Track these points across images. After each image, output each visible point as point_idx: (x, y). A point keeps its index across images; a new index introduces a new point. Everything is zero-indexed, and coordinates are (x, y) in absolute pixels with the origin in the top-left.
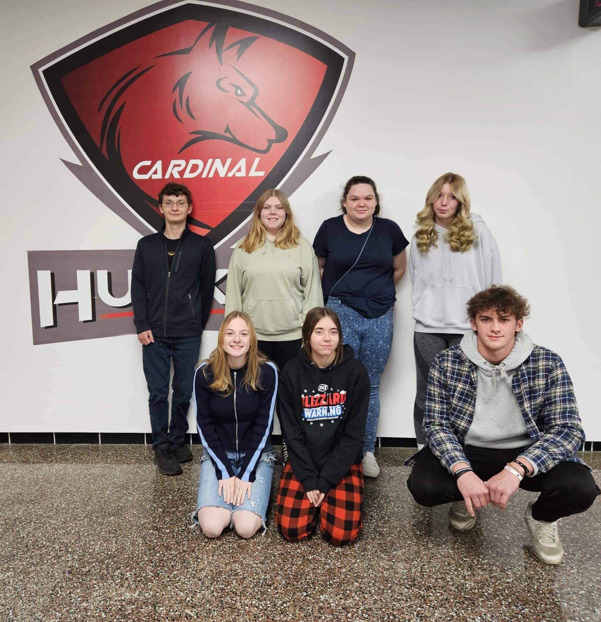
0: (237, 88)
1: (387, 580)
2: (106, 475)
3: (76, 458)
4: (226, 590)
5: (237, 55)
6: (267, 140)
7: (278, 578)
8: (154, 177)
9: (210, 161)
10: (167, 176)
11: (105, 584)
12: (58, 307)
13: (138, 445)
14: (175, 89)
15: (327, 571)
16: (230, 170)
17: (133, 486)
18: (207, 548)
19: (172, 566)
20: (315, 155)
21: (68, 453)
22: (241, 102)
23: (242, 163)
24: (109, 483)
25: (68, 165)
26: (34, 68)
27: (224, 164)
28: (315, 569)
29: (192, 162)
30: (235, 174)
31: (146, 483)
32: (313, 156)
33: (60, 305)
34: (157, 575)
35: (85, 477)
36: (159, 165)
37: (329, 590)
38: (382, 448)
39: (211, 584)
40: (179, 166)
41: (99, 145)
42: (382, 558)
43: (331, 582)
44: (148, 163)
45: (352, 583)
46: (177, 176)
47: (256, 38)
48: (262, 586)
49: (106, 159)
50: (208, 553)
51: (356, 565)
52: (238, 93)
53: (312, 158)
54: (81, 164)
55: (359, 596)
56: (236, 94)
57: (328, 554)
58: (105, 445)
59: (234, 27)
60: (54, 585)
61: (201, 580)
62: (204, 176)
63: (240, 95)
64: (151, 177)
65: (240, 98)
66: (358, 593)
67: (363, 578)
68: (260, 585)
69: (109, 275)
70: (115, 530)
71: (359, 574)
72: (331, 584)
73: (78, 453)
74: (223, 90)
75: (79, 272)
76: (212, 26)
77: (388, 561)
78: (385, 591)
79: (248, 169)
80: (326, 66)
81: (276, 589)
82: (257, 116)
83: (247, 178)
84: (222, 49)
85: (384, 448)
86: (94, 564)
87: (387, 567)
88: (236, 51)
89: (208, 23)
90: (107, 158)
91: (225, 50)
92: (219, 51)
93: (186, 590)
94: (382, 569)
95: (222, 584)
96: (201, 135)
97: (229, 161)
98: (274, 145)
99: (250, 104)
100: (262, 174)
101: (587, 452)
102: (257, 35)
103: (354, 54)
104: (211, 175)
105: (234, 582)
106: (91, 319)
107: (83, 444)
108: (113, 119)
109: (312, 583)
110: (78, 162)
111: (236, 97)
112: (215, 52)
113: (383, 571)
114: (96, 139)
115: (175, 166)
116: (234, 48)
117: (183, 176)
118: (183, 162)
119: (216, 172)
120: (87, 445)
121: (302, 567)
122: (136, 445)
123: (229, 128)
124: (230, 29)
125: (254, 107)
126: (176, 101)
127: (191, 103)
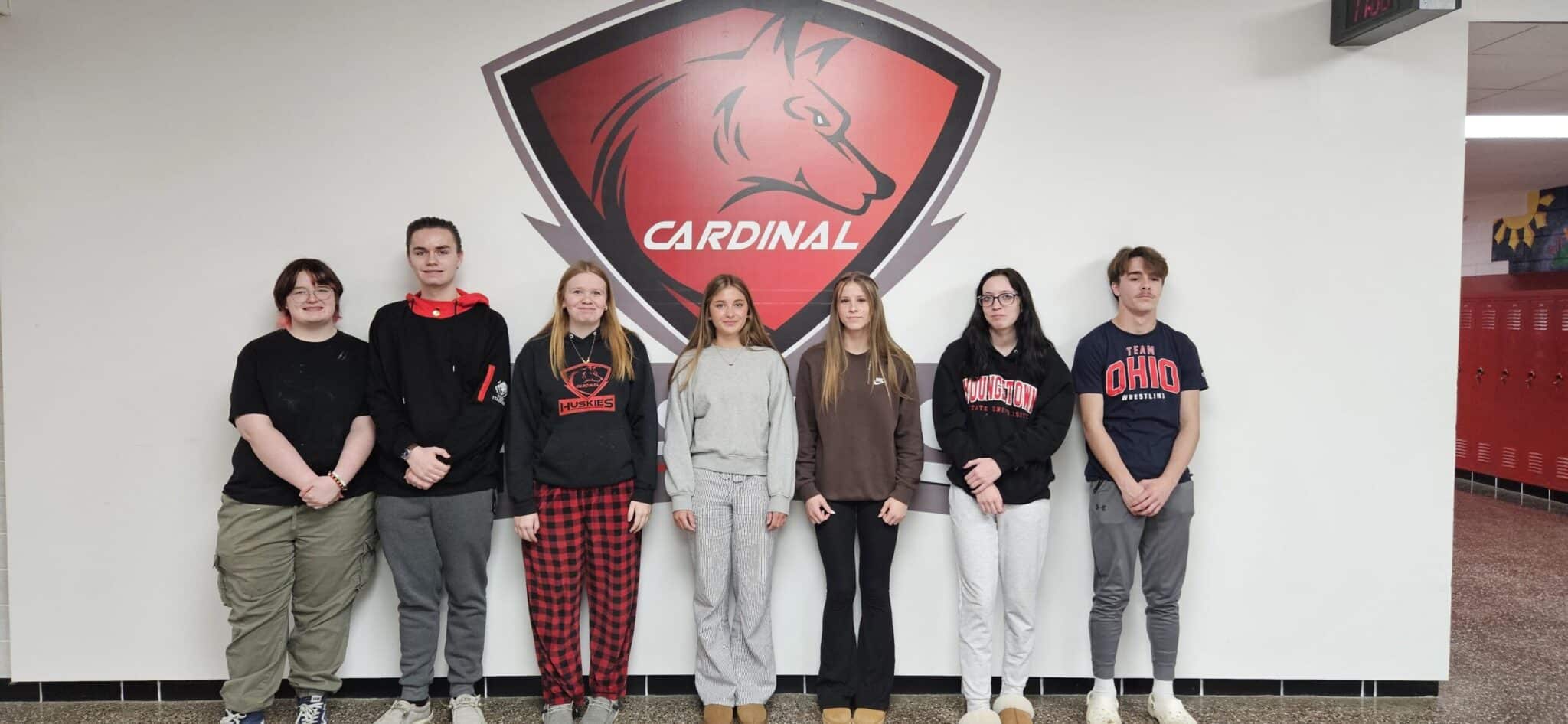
0: (817, 113)
5: (819, 64)
6: (864, 194)
8: (679, 247)
10: (701, 246)
14: (717, 111)
16: (802, 239)
22: (823, 135)
25: (537, 224)
26: (488, 70)
29: (742, 225)
30: (810, 246)
32: (938, 220)
36: (687, 228)
38: (1045, 696)
40: (721, 230)
41: (590, 196)
44: (669, 225)
46: (716, 246)
47: (849, 40)
49: (602, 218)
52: (817, 121)
53: (933, 224)
54: (557, 224)
56: (816, 123)
59: (814, 21)
62: (761, 247)
63: (821, 125)
64: (674, 246)
65: (820, 129)
74: (793, 115)
79: (832, 239)
80: (955, 87)
82: (847, 157)
83: (830, 253)
84: (794, 55)
85: (1049, 696)
88: (816, 59)
89: (773, 15)
90: (603, 215)
91: (800, 55)
92: (789, 58)
96: (757, 184)
97: (802, 225)
98: (873, 201)
99: (838, 139)
100: (853, 246)
101: (1369, 698)
102: (849, 36)
103: (999, 70)
104: (772, 247)
108: (614, 156)
111: (815, 127)
112: (784, 58)
114: (586, 184)
115: (714, 230)
116: (812, 54)
117: (727, 246)
119: (781, 241)
123: (802, 175)
124: (808, 25)
125: (843, 143)
126: (719, 129)
127: (743, 135)
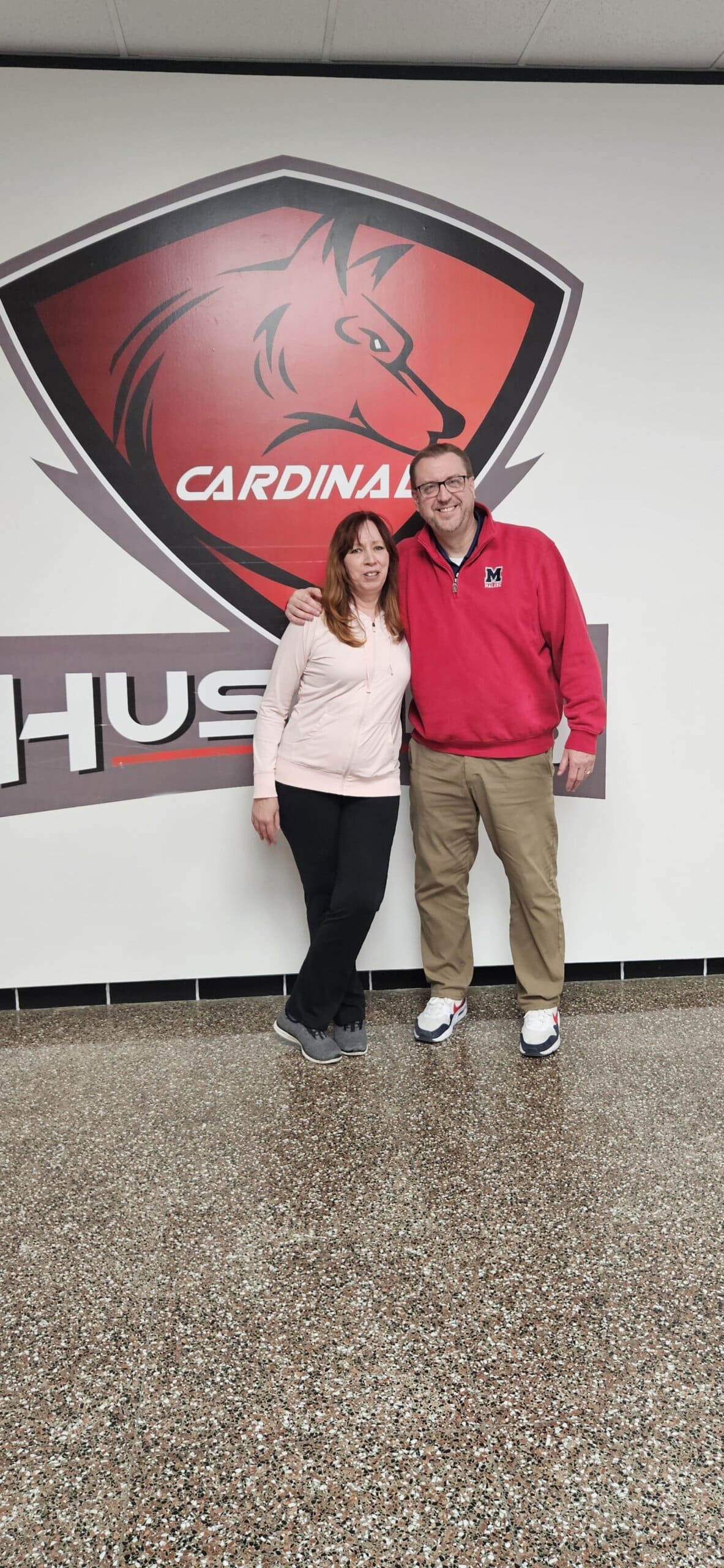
0: (374, 336)
1: (703, 1178)
2: (152, 1057)
3: (75, 1032)
4: (458, 1215)
5: (375, 276)
6: (429, 433)
7: (532, 1190)
8: (218, 497)
9: (324, 469)
10: (243, 496)
11: (249, 1224)
12: (27, 746)
13: (185, 1002)
14: (258, 334)
15: (607, 1173)
16: (360, 485)
17: (214, 1072)
18: (397, 1158)
19: (351, 1189)
20: (514, 461)
21: (54, 1024)
22: (380, 361)
23: (383, 473)
24: (165, 1070)
25: (50, 471)
27: (349, 476)
28: (586, 1173)
29: (290, 470)
30: (369, 494)
31: (234, 1065)
32: (510, 465)
33: (32, 741)
34: (331, 1203)
35: (114, 1063)
36: (226, 474)
37: (619, 1200)
39: (429, 1208)
40: (266, 476)
41: (111, 437)
42: (684, 1148)
43: (619, 1189)
44: (207, 470)
45: (653, 1188)
46: (261, 496)
47: (411, 246)
48: (512, 1204)
49: (126, 463)
50: (401, 1166)
51: (649, 1162)
52: (374, 346)
53: (508, 466)
54: (74, 470)
55: (668, 1203)
57: (599, 1150)
58: (119, 1005)
59: (368, 224)
60: (161, 1234)
61: (408, 1204)
62: (312, 496)
63: (378, 350)
64: (211, 496)
65: (378, 355)
66: (666, 1199)
67: (666, 1179)
68: (509, 1203)
69: (130, 682)
70: (220, 1143)
71: (658, 1173)
72: (619, 1192)
73: (75, 1024)
74: (346, 338)
75: (69, 677)
76: (326, 222)
77: (696, 1152)
78: (706, 1194)
79: (394, 485)
80: (533, 304)
81: (535, 1205)
82: (409, 387)
83: (392, 501)
84: (346, 265)
86: (214, 1198)
87: (697, 1160)
88: (372, 270)
89: (320, 216)
90: (127, 460)
91: (353, 266)
92: (340, 269)
93: (391, 1221)
94: (691, 1164)
95: (447, 1207)
96: (306, 421)
97: (359, 469)
99: (398, 367)
102: (409, 242)
103: (581, 285)
104: (325, 495)
105: (464, 1202)
106: (94, 766)
107: (76, 1008)
108: (138, 387)
109: (591, 1193)
110: (69, 467)
111: (373, 353)
112: (334, 269)
113: (693, 1167)
114: (106, 424)
115: (258, 476)
116: (366, 264)
117: (272, 496)
118: (272, 471)
119: (335, 490)
120: (83, 1007)
121: (565, 1172)
122: (180, 1002)
123: (358, 409)
124: (363, 230)
125: (404, 372)
126: (260, 357)
127: (288, 364)
